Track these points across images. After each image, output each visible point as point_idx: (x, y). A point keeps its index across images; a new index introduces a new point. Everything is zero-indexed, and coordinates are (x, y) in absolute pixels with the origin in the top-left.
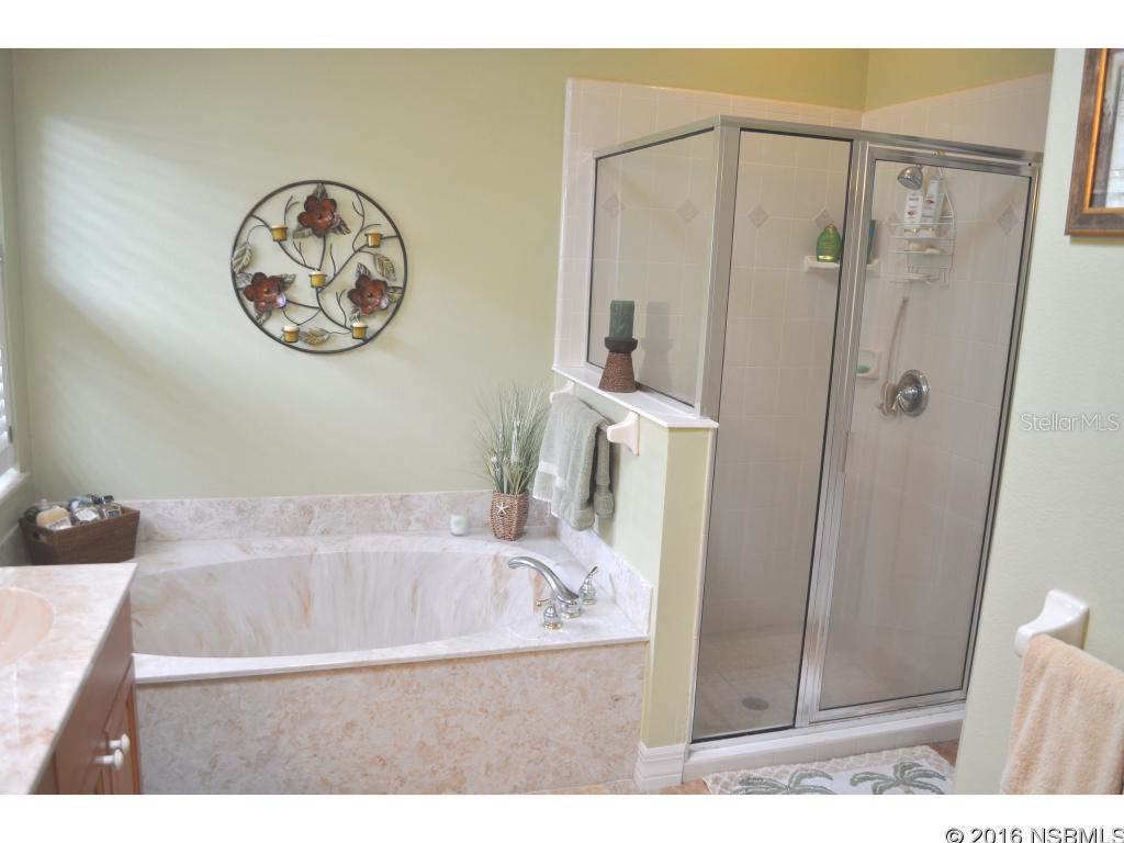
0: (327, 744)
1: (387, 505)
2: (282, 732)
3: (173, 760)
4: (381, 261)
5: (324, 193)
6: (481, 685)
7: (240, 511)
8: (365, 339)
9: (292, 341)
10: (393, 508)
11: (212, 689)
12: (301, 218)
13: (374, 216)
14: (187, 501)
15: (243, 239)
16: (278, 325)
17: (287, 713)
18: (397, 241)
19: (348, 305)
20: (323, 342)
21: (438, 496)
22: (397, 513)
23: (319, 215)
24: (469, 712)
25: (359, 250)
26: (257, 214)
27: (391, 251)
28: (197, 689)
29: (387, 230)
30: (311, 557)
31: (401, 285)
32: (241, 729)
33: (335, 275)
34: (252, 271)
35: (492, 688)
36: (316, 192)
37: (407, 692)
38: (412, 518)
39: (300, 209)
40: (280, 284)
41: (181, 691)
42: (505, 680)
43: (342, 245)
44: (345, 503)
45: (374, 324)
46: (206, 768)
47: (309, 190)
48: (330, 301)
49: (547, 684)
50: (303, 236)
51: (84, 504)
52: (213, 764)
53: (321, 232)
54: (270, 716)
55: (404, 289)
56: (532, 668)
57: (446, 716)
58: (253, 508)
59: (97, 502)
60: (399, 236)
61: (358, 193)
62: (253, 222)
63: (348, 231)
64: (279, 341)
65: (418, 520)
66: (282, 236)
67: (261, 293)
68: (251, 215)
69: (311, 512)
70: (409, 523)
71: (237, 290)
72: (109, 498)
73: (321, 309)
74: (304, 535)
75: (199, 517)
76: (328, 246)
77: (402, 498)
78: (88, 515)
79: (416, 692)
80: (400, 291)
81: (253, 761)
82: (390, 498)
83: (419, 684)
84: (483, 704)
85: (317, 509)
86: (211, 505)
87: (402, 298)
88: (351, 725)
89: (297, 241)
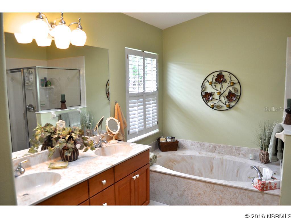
0: (195, 196)
1: (234, 149)
2: (185, 191)
3: (165, 190)
4: (234, 89)
5: (221, 73)
6: (231, 194)
7: (200, 145)
8: (230, 107)
9: (212, 107)
10: (236, 150)
11: (173, 177)
12: (216, 80)
13: (233, 78)
14: (190, 141)
15: (203, 85)
16: (210, 104)
17: (186, 187)
18: (239, 84)
19: (226, 100)
20: (220, 108)
21: (248, 149)
22: (237, 151)
23: (220, 78)
24: (227, 200)
25: (229, 86)
26: (207, 79)
27: (237, 86)
28: (170, 176)
29: (236, 81)
30: (214, 158)
31: (240, 94)
32: (178, 187)
33: (223, 92)
34: (205, 92)
35: (234, 196)
36: (219, 73)
37: (212, 190)
38: (240, 153)
39: (216, 77)
40: (211, 94)
41: (167, 176)
42: (237, 194)
43: (225, 85)
44: (224, 146)
45: (232, 104)
46: (171, 193)
47: (218, 73)
48: (222, 98)
49: (249, 199)
50: (216, 83)
51: (169, 138)
52: (172, 193)
53: (220, 82)
54: (183, 186)
55: (240, 95)
56: (245, 194)
57: (222, 199)
58: (203, 144)
59: (172, 138)
60: (239, 82)
61: (229, 73)
62: (206, 81)
63: (227, 82)
64: (210, 107)
65: (242, 154)
66: (211, 83)
67: (207, 96)
68: (205, 79)
69: (216, 148)
70: (240, 154)
71: (202, 96)
72: (174, 138)
73: (220, 100)
74: (214, 153)
75: (192, 145)
76: (222, 85)
77: (238, 148)
78: (169, 140)
79: (215, 191)
80: (239, 96)
81: (179, 195)
82: (235, 148)
83: (215, 189)
84: (231, 199)
85: (217, 147)
86: (195, 142)
87: (240, 97)
88: (200, 194)
89: (215, 85)
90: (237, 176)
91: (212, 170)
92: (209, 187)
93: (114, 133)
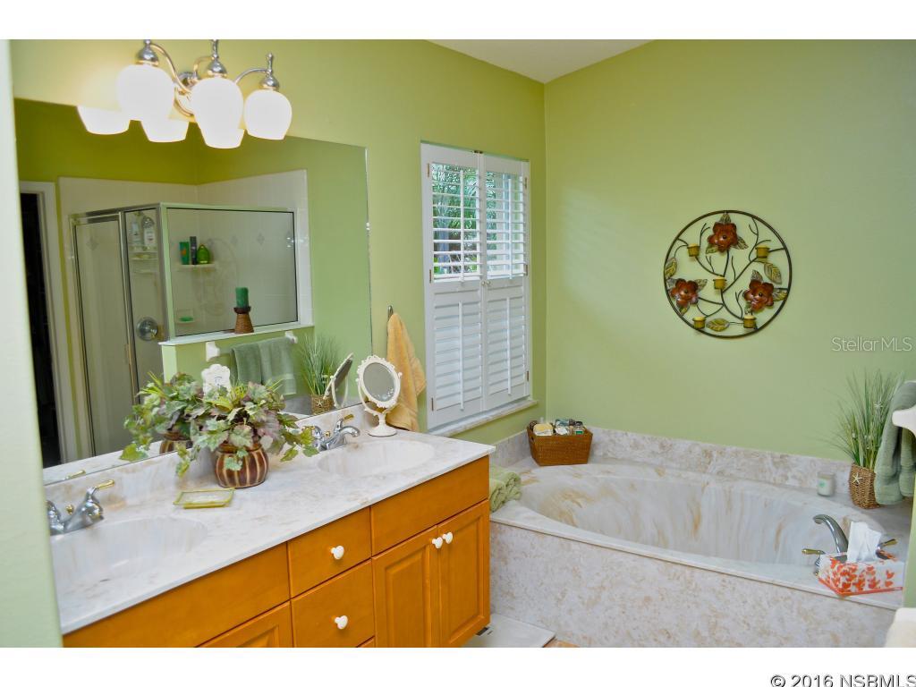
0: (632, 607)
1: (770, 458)
2: (604, 588)
3: (542, 584)
4: (770, 268)
5: (728, 219)
6: (745, 602)
7: (662, 446)
8: (753, 329)
9: (699, 327)
10: (774, 463)
12: (710, 240)
13: (765, 233)
14: (629, 434)
15: (672, 255)
16: (693, 314)
18: (784, 252)
19: (743, 303)
20: (724, 329)
21: (812, 461)
22: (777, 468)
23: (725, 236)
24: (734, 620)
25: (754, 261)
26: (681, 238)
27: (778, 260)
29: (776, 244)
30: (703, 490)
31: (787, 287)
32: (580, 577)
33: (735, 280)
34: (676, 277)
35: (754, 607)
36: (722, 220)
37: (688, 587)
38: (789, 474)
39: (710, 232)
40: (693, 287)
42: (764, 603)
43: (740, 256)
44: (737, 453)
45: (763, 316)
46: (559, 595)
47: (717, 218)
48: (730, 297)
50: (712, 252)
51: (563, 424)
52: (563, 594)
53: (724, 249)
54: (598, 574)
55: (788, 290)
56: (789, 602)
57: (716, 616)
58: (671, 445)
59: (573, 423)
60: (785, 248)
61: (753, 217)
62: (679, 243)
63: (746, 247)
64: (693, 327)
65: (794, 477)
66: (695, 253)
67: (684, 293)
68: (677, 238)
69: (710, 456)
70: (787, 478)
71: (667, 291)
72: (580, 423)
73: (724, 304)
74: (704, 472)
75: (636, 446)
76: (730, 258)
77: (781, 457)
78: (562, 431)
79: (694, 590)
80: (785, 292)
81: (586, 601)
82: (773, 457)
83: (696, 585)
84: (746, 617)
85: (715, 454)
86: (644, 438)
87: (787, 296)
88: (648, 599)
89: (708, 255)
90: (776, 547)
91: (696, 527)
92: (678, 578)
93: (380, 404)
